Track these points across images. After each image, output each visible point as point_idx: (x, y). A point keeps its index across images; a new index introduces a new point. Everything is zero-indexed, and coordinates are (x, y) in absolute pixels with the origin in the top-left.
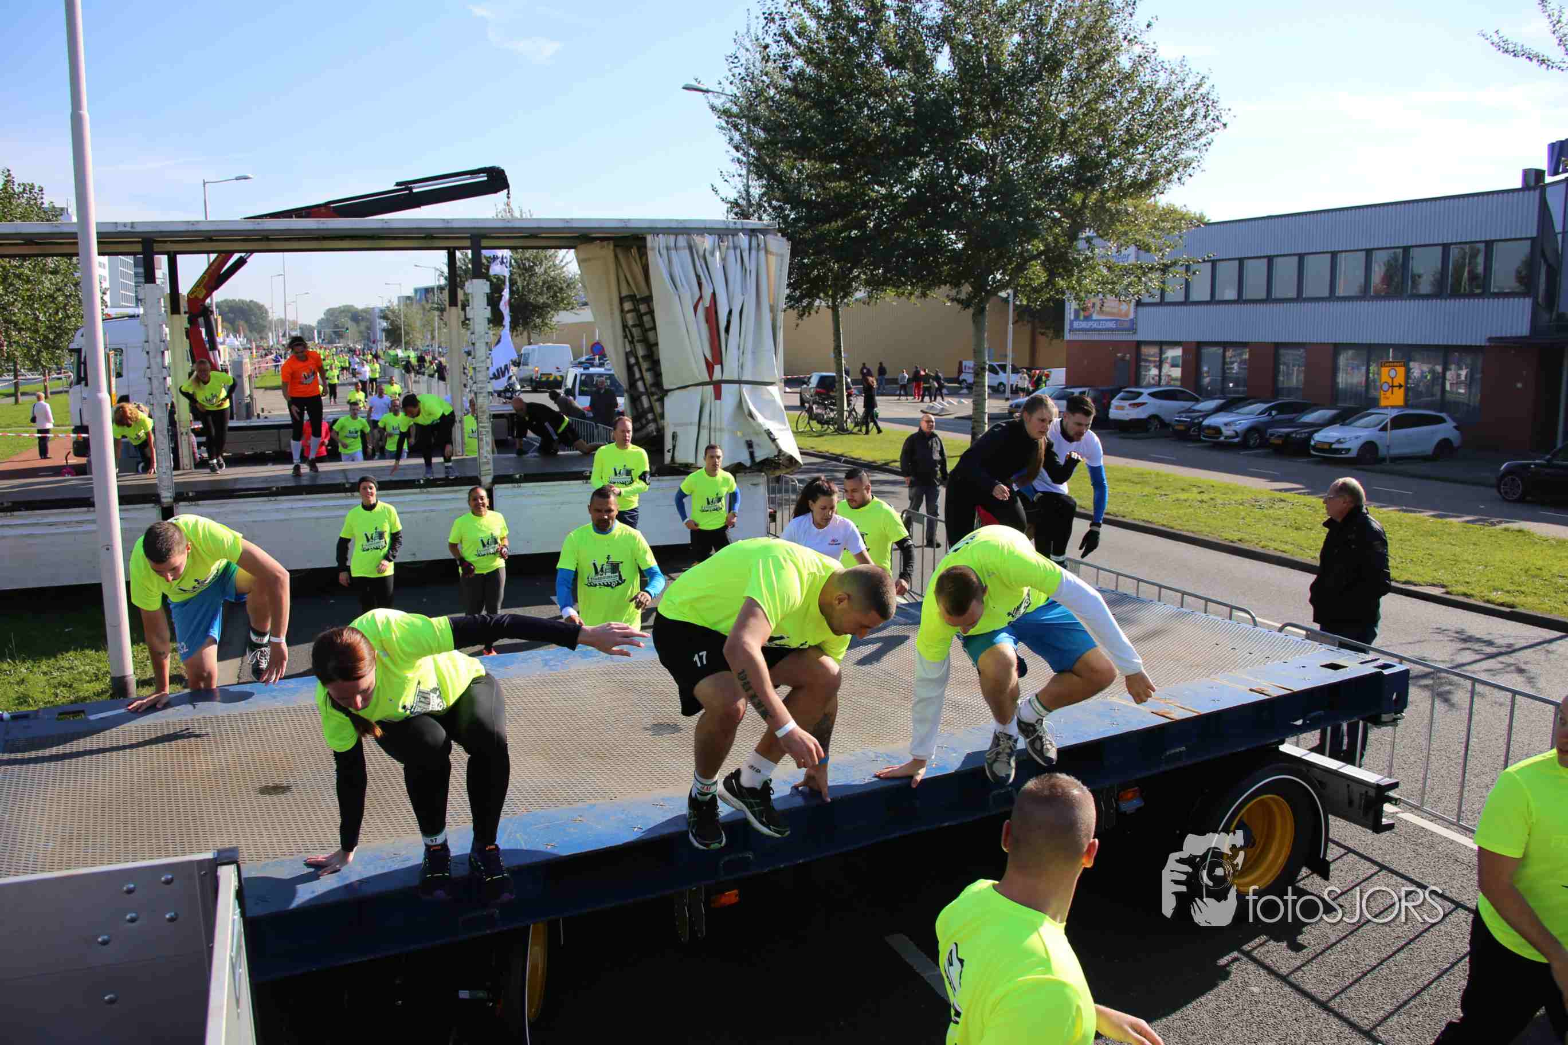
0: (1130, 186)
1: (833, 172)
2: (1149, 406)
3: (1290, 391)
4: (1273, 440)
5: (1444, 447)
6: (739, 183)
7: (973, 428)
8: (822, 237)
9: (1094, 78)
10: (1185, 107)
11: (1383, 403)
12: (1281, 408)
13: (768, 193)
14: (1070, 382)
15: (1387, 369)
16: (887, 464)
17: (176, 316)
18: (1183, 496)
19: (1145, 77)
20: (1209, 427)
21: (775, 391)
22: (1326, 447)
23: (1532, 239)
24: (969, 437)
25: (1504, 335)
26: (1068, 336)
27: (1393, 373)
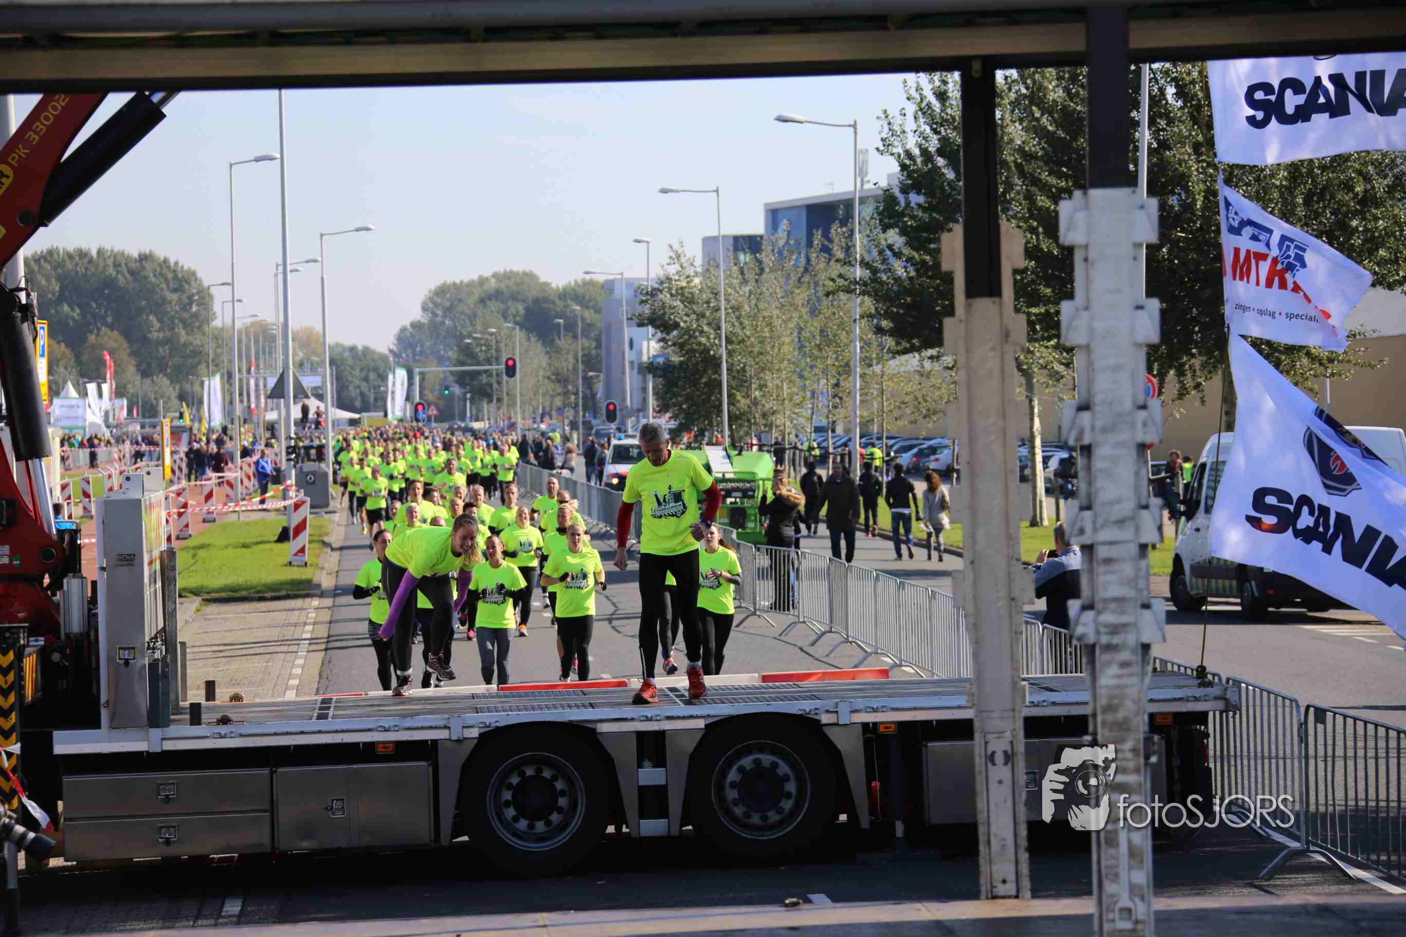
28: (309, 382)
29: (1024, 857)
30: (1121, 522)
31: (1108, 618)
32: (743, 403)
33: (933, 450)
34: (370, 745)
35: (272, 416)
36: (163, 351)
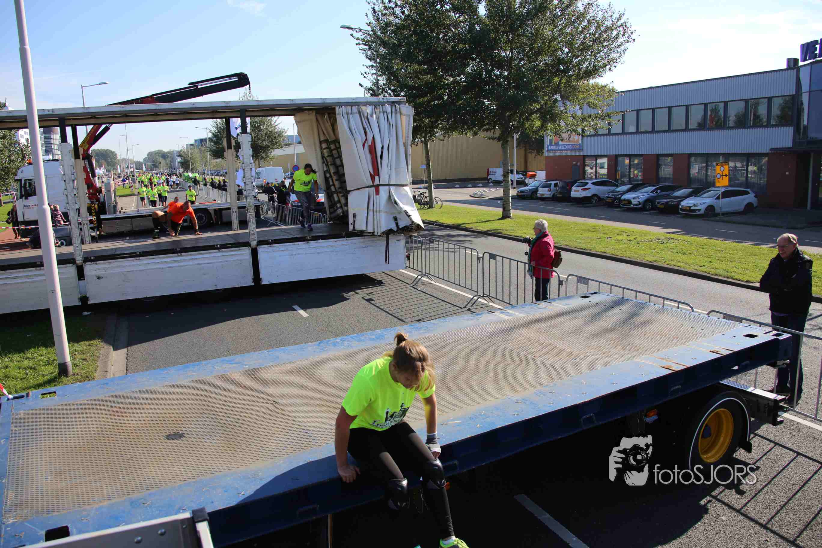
0: (584, 73)
1: (424, 70)
2: (593, 190)
3: (666, 179)
4: (659, 206)
5: (749, 206)
6: (373, 78)
7: (503, 205)
8: (421, 105)
9: (565, 16)
10: (613, 30)
11: (718, 184)
12: (662, 189)
13: (389, 82)
14: (549, 178)
15: (720, 166)
16: (459, 225)
17: (77, 160)
18: (620, 238)
19: (591, 14)
20: (625, 200)
21: (408, 190)
22: (688, 209)
23: (793, 95)
24: (501, 209)
25: (779, 147)
26: (546, 154)
27: (722, 169)
28: (132, 166)
29: (238, 225)
30: (249, 179)
31: (248, 192)
32: (193, 166)
33: (220, 172)
34: (145, 215)
35: (127, 171)
36: (110, 163)
